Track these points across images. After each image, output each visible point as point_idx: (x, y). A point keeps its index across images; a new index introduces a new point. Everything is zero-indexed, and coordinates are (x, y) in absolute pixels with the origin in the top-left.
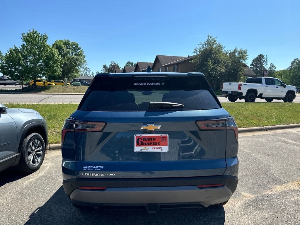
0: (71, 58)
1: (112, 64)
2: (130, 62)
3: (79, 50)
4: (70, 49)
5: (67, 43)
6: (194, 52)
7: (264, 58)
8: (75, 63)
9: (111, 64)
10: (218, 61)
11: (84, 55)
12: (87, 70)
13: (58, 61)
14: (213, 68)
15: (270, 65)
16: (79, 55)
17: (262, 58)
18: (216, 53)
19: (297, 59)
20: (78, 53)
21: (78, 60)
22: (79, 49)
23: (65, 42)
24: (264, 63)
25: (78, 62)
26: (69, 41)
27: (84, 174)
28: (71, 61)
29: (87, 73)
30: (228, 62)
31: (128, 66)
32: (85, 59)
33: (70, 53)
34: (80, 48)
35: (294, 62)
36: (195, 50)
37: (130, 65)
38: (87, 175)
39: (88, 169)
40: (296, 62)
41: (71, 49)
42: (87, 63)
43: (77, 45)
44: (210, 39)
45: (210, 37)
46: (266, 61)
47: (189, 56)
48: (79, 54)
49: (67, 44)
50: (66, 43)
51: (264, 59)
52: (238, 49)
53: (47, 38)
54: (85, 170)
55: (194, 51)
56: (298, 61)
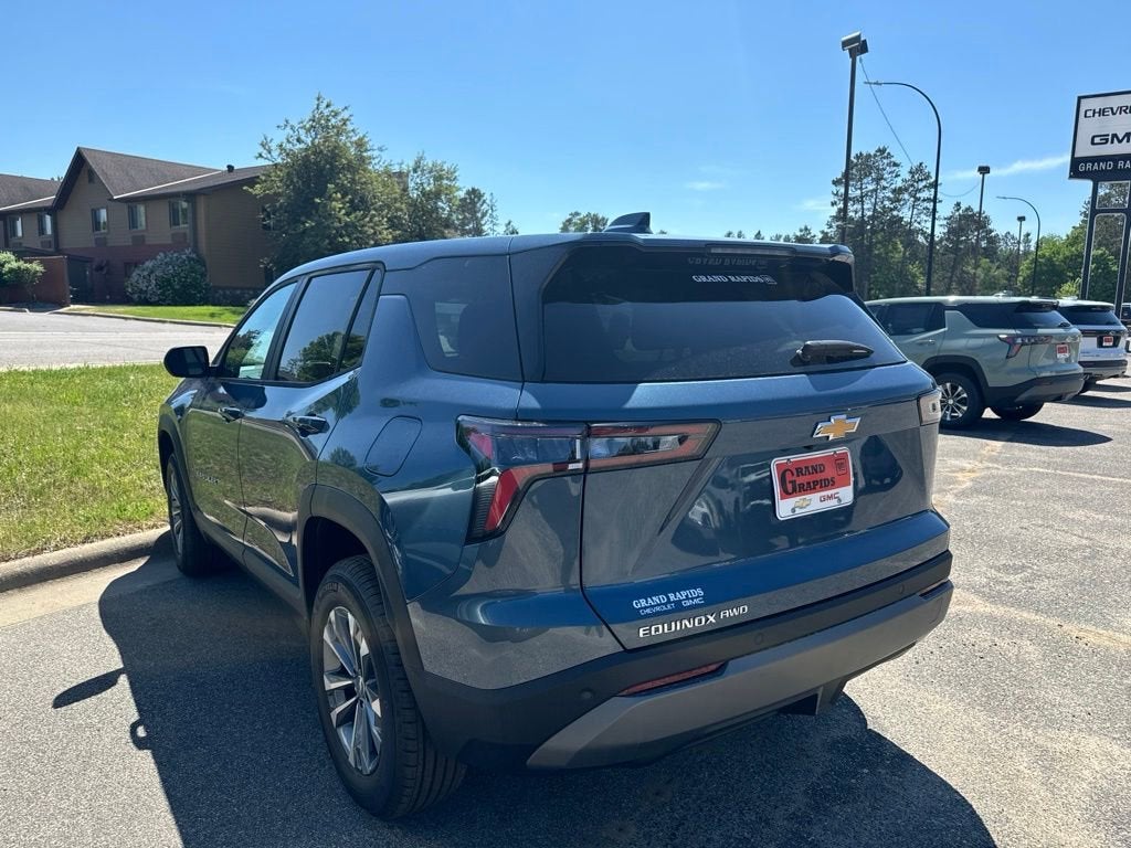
6: (260, 155)
7: (484, 202)
10: (363, 200)
14: (347, 224)
15: (505, 228)
17: (479, 200)
18: (350, 167)
19: (577, 214)
24: (486, 218)
27: (650, 629)
30: (398, 205)
35: (569, 221)
36: (263, 145)
38: (661, 630)
39: (658, 609)
40: (576, 224)
44: (326, 112)
45: (324, 105)
46: (490, 211)
47: (230, 168)
51: (485, 205)
52: (428, 162)
54: (647, 616)
55: (261, 150)
56: (580, 219)
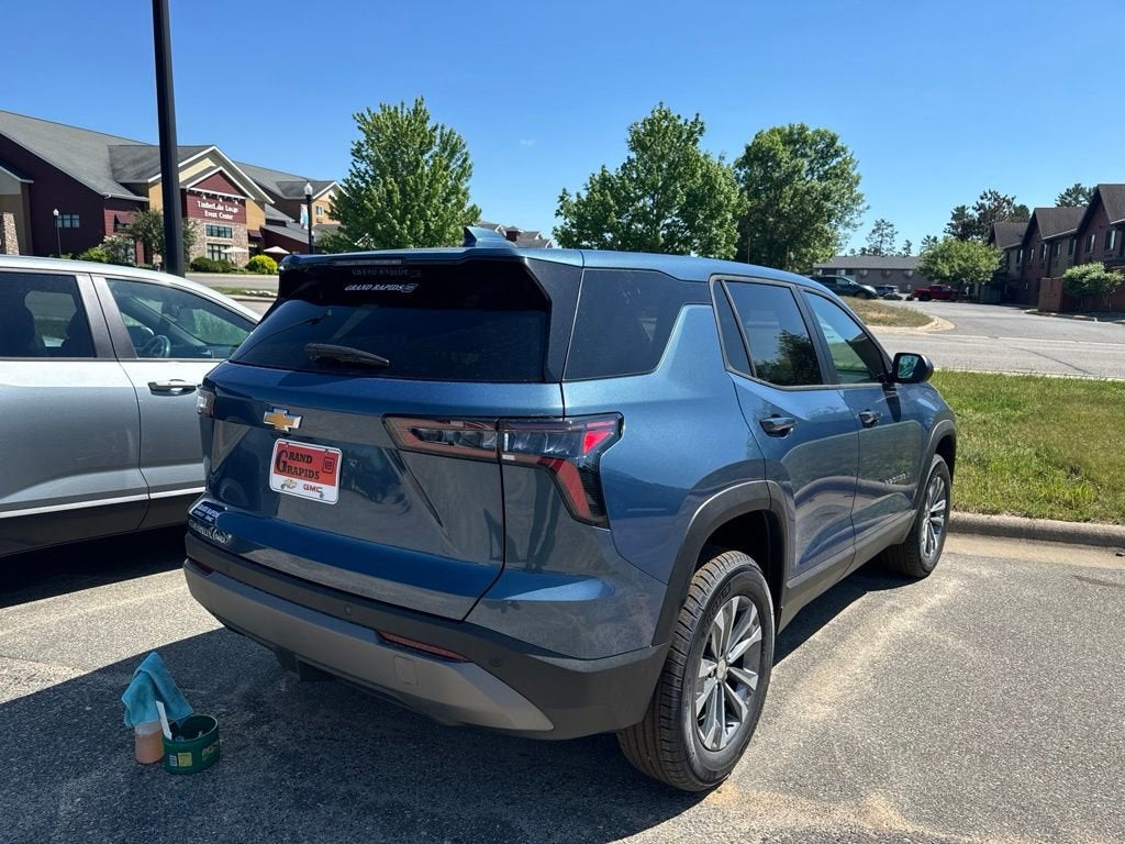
0: (805, 188)
1: (985, 202)
2: (1083, 186)
3: (840, 159)
4: (804, 155)
5: (796, 137)
8: (819, 208)
9: (980, 201)
11: (854, 173)
12: (885, 231)
13: (727, 206)
16: (837, 176)
20: (835, 167)
21: (827, 197)
22: (837, 154)
23: (791, 133)
25: (829, 205)
26: (807, 129)
28: (801, 202)
29: (881, 242)
31: (1068, 205)
32: (858, 190)
33: (803, 173)
34: (843, 149)
37: (1081, 199)
41: (810, 156)
42: (865, 205)
43: (833, 139)
48: (838, 171)
49: (795, 142)
50: (795, 139)
53: (702, 130)
